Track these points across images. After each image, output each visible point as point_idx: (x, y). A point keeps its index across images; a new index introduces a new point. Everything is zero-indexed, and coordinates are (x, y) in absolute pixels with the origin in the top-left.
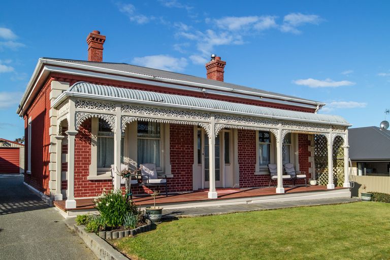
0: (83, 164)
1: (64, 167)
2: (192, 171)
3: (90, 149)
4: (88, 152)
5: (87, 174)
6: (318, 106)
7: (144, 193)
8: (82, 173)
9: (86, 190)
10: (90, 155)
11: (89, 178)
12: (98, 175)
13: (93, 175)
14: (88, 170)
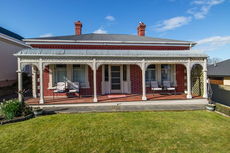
0: (46, 82)
1: (38, 84)
2: (101, 85)
3: (49, 76)
4: (48, 77)
5: (48, 87)
6: (191, 45)
7: (75, 95)
8: (45, 86)
9: (48, 94)
10: (49, 78)
11: (48, 88)
12: (53, 87)
13: (50, 87)
14: (48, 85)
